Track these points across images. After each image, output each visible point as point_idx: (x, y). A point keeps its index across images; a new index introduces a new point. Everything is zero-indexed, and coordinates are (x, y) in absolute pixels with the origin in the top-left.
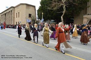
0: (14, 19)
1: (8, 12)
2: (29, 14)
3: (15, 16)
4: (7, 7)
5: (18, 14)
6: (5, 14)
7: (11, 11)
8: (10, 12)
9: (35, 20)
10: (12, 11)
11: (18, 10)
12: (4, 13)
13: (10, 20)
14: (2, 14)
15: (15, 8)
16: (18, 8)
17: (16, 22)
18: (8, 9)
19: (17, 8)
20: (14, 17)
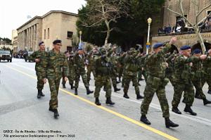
1: (30, 28)
2: (68, 32)
4: (29, 17)
5: (47, 31)
6: (26, 31)
7: (36, 25)
8: (33, 26)
11: (48, 22)
12: (24, 29)
14: (21, 31)
15: (42, 18)
16: (47, 20)
18: (30, 22)
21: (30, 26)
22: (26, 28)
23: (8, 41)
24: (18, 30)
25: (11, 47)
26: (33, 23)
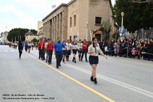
0: (67, 30)
1: (56, 17)
2: (96, 17)
3: (69, 25)
4: (53, 6)
5: (73, 18)
6: (51, 20)
7: (61, 13)
8: (58, 15)
9: (110, 30)
10: (63, 13)
12: (49, 19)
13: (58, 33)
14: (46, 21)
15: (67, 6)
16: (73, 7)
17: (71, 37)
18: (55, 11)
19: (71, 6)
20: (66, 27)
21: (55, 15)
22: (51, 17)
23: (34, 32)
24: (43, 20)
25: (37, 38)
26: (58, 12)
